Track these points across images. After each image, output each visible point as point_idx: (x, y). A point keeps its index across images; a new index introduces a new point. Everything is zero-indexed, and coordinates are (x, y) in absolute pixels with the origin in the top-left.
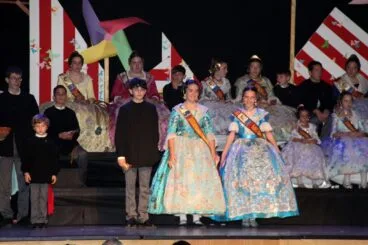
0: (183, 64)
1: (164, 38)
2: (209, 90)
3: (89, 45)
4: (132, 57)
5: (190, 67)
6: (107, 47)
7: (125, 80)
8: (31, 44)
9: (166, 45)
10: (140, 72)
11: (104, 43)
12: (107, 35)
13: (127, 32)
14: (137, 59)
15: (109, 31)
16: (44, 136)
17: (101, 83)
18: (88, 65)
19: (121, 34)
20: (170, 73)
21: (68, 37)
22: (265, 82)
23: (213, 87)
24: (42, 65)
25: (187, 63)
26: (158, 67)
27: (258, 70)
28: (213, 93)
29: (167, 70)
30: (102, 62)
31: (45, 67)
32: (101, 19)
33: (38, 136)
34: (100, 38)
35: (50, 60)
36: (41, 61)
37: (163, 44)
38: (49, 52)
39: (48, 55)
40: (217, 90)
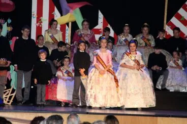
0: (109, 26)
1: (100, 13)
2: (122, 40)
3: (62, 15)
4: (83, 22)
5: (112, 28)
6: (70, 17)
7: (79, 33)
8: (33, 14)
9: (101, 16)
10: (87, 29)
11: (69, 14)
12: (71, 11)
13: (81, 9)
14: (86, 23)
15: (72, 8)
16: (45, 60)
17: (67, 35)
18: (61, 25)
19: (78, 10)
20: (102, 31)
21: (51, 11)
22: (150, 37)
23: (124, 39)
24: (38, 25)
25: (111, 26)
26: (96, 27)
27: (147, 31)
28: (124, 42)
29: (101, 29)
30: (68, 24)
31: (39, 26)
32: (68, 2)
33: (42, 60)
34: (67, 12)
35: (42, 22)
36: (37, 23)
37: (99, 16)
38: (41, 18)
39: (41, 19)
40: (126, 40)
